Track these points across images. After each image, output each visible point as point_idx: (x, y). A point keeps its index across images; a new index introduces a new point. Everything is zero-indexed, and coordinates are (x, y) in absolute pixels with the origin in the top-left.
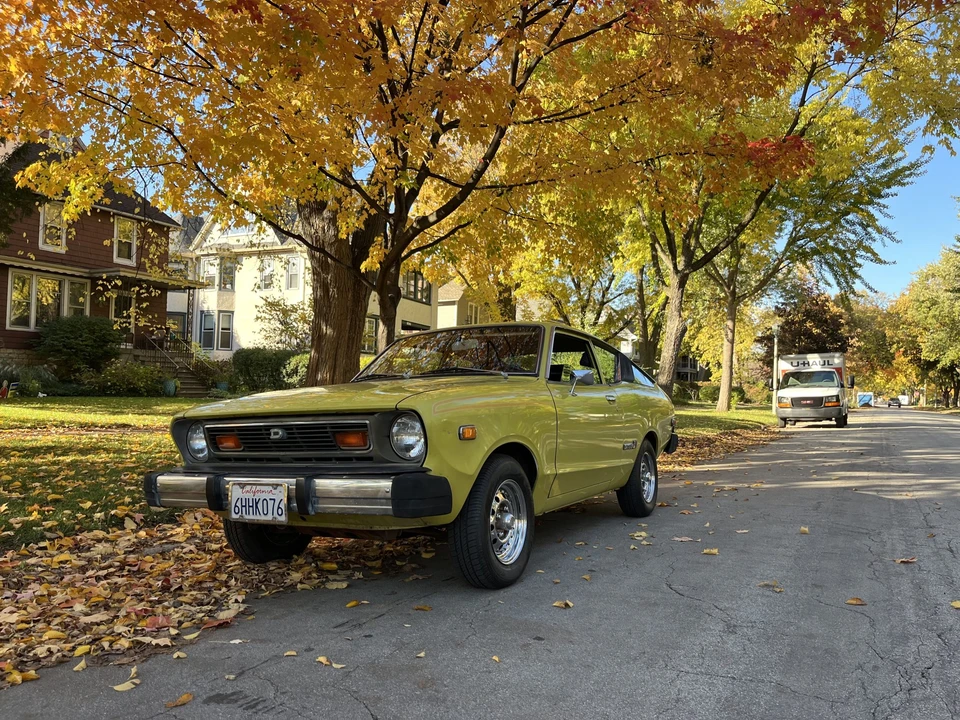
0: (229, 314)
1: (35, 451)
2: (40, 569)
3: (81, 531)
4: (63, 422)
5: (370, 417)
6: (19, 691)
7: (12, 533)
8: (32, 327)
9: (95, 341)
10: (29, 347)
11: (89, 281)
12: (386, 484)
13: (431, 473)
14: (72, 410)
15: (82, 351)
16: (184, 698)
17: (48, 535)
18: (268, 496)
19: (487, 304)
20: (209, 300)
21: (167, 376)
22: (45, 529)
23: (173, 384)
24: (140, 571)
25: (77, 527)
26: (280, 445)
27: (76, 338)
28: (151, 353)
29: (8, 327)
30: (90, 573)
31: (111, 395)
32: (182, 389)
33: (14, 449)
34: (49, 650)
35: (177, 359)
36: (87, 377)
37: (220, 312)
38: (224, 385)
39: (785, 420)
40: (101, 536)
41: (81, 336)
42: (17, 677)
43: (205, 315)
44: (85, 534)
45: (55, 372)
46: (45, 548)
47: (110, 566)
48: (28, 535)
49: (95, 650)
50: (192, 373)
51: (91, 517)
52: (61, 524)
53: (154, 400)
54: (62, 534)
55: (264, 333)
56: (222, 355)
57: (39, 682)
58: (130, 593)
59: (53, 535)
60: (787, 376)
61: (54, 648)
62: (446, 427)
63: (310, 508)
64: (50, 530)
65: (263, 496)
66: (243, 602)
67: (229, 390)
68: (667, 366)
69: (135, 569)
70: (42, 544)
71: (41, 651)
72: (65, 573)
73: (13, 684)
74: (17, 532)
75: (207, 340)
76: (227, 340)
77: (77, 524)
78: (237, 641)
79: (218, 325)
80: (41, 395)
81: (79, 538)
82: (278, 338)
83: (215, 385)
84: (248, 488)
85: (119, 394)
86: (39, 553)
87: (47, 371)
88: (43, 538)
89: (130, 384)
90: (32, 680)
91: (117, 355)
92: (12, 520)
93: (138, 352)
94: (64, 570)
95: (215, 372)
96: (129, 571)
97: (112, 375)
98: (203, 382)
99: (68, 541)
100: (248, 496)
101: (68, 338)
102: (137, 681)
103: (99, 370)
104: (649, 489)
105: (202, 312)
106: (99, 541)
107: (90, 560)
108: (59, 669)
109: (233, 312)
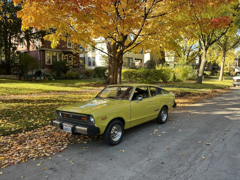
0: (94, 58)
1: (45, 101)
2: (36, 135)
3: (46, 125)
4: (54, 91)
5: (85, 115)
6: (24, 164)
7: (33, 126)
8: (51, 64)
9: (64, 67)
10: (51, 68)
11: (62, 53)
12: (86, 129)
13: (96, 127)
14: (57, 85)
15: (62, 69)
16: (46, 168)
17: (40, 126)
18: (69, 128)
19: (157, 53)
20: (90, 55)
21: (80, 74)
22: (39, 126)
23: (81, 76)
24: (54, 136)
25: (45, 125)
26: (72, 118)
27: (60, 66)
28: (76, 69)
29: (46, 64)
30: (45, 136)
31: (68, 79)
32: (83, 77)
33: (41, 100)
34: (31, 155)
35: (82, 70)
36: (63, 75)
37: (92, 57)
38: (92, 76)
39: (235, 85)
40: (49, 127)
41: (61, 66)
42: (24, 161)
43: (89, 58)
44: (47, 126)
45: (57, 74)
46: (39, 130)
47: (48, 135)
48: (36, 127)
49: (38, 156)
50: (85, 73)
51: (48, 122)
52: (42, 124)
53: (76, 80)
54: (42, 126)
55: (101, 63)
56: (93, 68)
57: (27, 162)
58: (49, 142)
59: (40, 127)
60: (237, 73)
61: (32, 155)
62: (98, 118)
63: (75, 132)
64: (40, 125)
65: (68, 128)
66: (67, 146)
67: (93, 77)
68: (201, 71)
69: (53, 135)
70: (39, 129)
71: (29, 156)
72: (40, 136)
73: (23, 163)
74: (34, 126)
75: (90, 64)
76: (94, 64)
77: (45, 124)
78: (60, 156)
79: (92, 60)
80: (53, 80)
81: (45, 127)
82: (105, 64)
83: (90, 76)
84: (66, 126)
85: (69, 79)
86: (37, 131)
87: (55, 74)
88: (39, 127)
89: (72, 76)
90: (26, 162)
91: (69, 70)
92: (34, 123)
93: (73, 69)
94: (40, 135)
95: (90, 73)
96: (52, 136)
97: (68, 75)
98: (88, 75)
99: (43, 128)
100: (66, 128)
101: (59, 66)
102: (41, 164)
103: (65, 73)
104: (165, 118)
105: (88, 57)
106: (49, 128)
107: (45, 133)
108: (31, 160)
109: (95, 57)
